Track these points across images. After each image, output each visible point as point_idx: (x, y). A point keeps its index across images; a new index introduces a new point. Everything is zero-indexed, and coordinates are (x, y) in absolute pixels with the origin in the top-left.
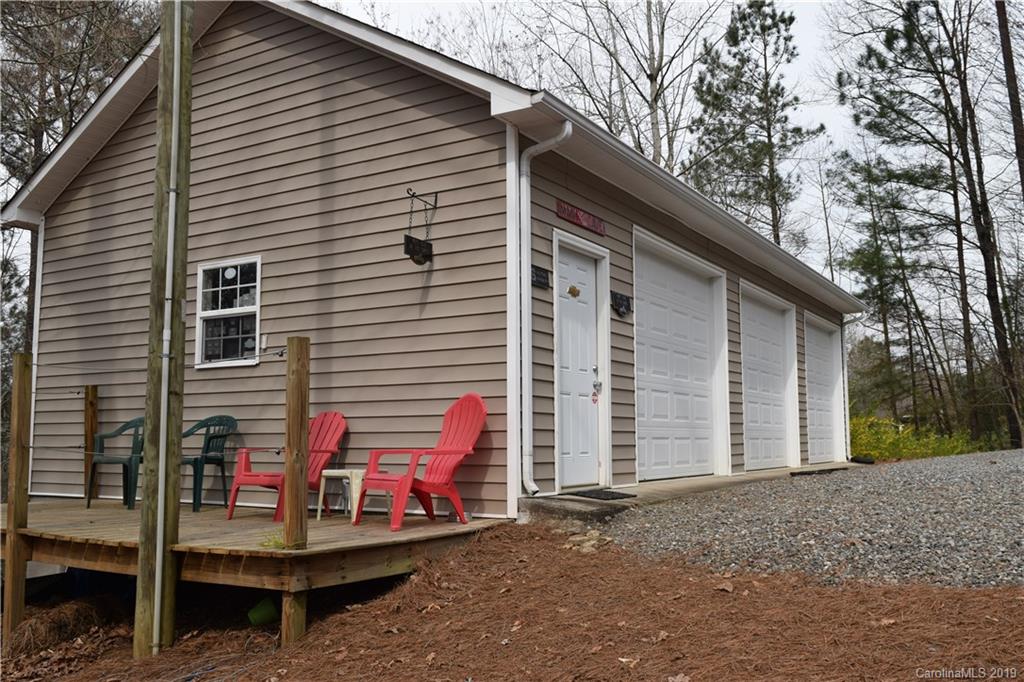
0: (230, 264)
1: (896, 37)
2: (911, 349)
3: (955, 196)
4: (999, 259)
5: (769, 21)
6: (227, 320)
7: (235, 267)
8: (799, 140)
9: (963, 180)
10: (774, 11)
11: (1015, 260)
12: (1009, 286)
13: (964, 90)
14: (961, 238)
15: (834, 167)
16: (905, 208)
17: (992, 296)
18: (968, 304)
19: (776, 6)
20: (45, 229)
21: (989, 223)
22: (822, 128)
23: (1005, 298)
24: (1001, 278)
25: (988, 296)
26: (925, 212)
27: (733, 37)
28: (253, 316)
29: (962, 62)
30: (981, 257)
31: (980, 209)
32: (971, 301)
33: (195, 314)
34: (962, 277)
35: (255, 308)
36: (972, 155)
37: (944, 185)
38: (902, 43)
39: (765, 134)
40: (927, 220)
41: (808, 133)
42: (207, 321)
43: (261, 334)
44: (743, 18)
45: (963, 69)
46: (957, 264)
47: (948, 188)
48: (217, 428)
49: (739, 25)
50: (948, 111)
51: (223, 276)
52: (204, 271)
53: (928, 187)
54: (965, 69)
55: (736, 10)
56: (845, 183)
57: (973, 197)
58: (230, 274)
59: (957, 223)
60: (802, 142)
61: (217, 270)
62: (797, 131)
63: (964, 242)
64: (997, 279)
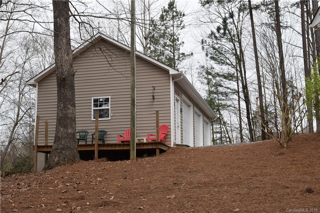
0: (101, 98)
1: (220, 29)
2: (221, 135)
3: (238, 83)
4: (250, 105)
5: (175, 14)
6: (100, 110)
7: (103, 99)
8: (184, 58)
9: (240, 78)
10: (176, 10)
11: (255, 105)
12: (254, 114)
13: (240, 47)
14: (239, 97)
15: (199, 71)
16: (222, 86)
17: (248, 117)
18: (241, 119)
19: (177, 8)
20: (38, 86)
21: (248, 93)
22: (192, 54)
23: (252, 117)
24: (251, 112)
25: (247, 117)
26: (228, 88)
27: (162, 18)
28: (108, 109)
29: (240, 36)
30: (245, 104)
31: (245, 87)
32: (242, 118)
33: (91, 108)
34: (240, 110)
35: (109, 107)
36: (243, 69)
37: (235, 79)
38: (222, 31)
39: (173, 55)
40: (229, 90)
41: (187, 55)
42: (94, 110)
43: (111, 113)
44: (165, 11)
45: (240, 38)
46: (238, 106)
47: (236, 80)
48: (101, 133)
49: (164, 14)
50: (236, 54)
51: (99, 100)
52: (94, 99)
53: (230, 80)
54: (241, 38)
55: (163, 8)
56: (204, 77)
57: (243, 84)
58: (101, 100)
59: (238, 92)
60: (185, 59)
61: (98, 99)
62: (183, 54)
63: (240, 98)
64: (250, 112)
